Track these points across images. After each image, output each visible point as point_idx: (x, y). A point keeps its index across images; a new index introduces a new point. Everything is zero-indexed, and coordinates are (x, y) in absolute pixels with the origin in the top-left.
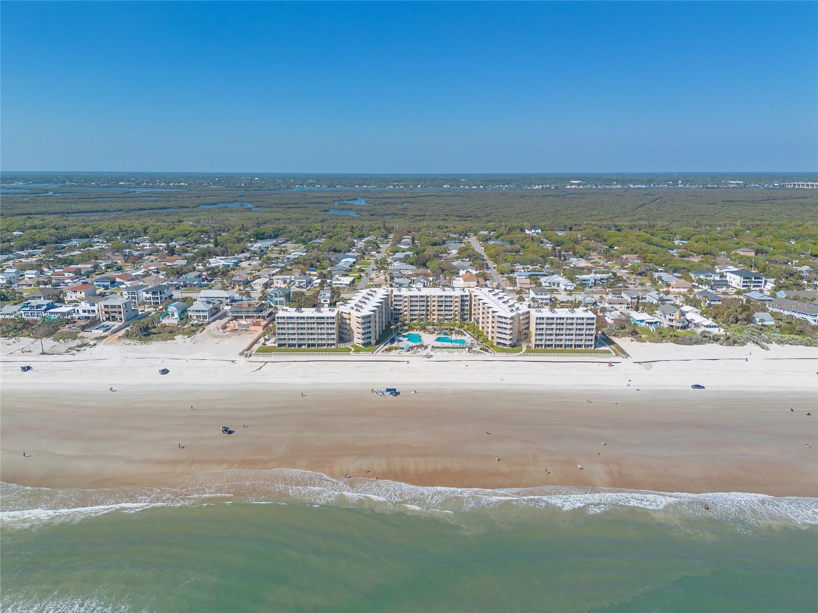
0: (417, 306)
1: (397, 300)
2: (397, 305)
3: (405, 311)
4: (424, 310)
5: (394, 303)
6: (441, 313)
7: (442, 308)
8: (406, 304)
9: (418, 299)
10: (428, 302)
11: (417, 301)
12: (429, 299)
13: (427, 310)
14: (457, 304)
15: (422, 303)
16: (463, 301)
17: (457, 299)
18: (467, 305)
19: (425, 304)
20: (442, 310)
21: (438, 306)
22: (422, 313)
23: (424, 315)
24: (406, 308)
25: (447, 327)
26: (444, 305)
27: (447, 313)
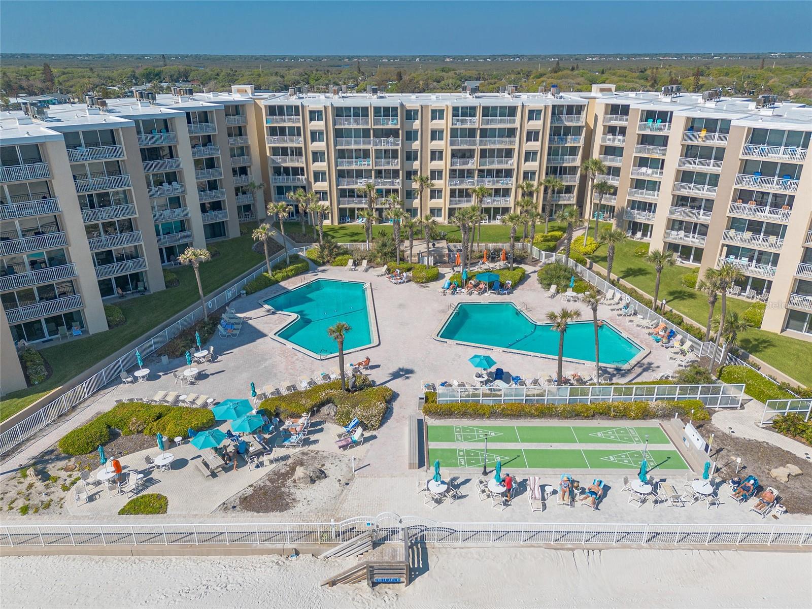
0: (366, 154)
1: (282, 131)
2: (284, 151)
3: (319, 176)
4: (396, 173)
5: (271, 143)
6: (466, 185)
7: (472, 164)
8: (320, 146)
9: (370, 123)
10: (411, 136)
11: (366, 133)
12: (416, 124)
13: (410, 174)
14: (534, 145)
15: (386, 144)
16: (558, 132)
17: (536, 124)
18: (573, 151)
19: (397, 144)
20: (470, 173)
21: (454, 154)
22: (384, 184)
23: (396, 191)
24: (321, 166)
25: (492, 246)
26: (478, 148)
27: (489, 184)
